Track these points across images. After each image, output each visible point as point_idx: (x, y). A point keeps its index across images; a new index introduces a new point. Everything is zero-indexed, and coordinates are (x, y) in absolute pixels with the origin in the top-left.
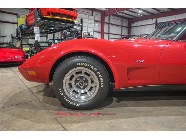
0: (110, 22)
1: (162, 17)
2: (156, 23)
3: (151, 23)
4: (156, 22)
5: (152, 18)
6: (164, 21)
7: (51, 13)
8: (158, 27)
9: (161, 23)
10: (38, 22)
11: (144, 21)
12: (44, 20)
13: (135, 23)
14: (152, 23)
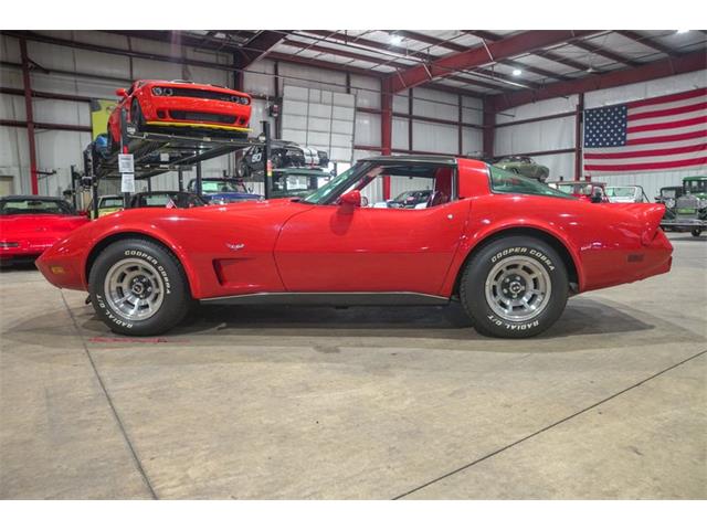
0: (414, 113)
1: (598, 88)
2: (580, 112)
3: (561, 112)
4: (581, 106)
5: (565, 94)
6: (608, 104)
7: (167, 113)
8: (587, 123)
9: (598, 110)
10: (131, 139)
11: (537, 104)
12: (146, 134)
13: (509, 112)
14: (567, 111)
